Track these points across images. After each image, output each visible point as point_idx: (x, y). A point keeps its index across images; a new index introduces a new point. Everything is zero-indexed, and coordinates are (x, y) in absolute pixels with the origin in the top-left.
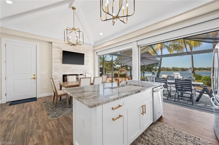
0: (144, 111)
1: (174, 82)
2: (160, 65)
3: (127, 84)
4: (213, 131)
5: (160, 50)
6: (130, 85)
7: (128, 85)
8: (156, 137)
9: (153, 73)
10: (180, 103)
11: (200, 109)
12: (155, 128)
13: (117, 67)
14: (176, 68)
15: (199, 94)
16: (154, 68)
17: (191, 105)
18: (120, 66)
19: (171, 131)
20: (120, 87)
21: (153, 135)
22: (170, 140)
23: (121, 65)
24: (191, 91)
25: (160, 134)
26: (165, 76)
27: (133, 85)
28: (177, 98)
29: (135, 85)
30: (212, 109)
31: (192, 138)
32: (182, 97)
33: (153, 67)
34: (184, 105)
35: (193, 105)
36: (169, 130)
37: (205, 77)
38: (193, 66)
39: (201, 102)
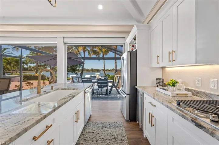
0: (78, 118)
1: (97, 81)
2: (83, 66)
3: (52, 89)
4: (121, 112)
5: (83, 53)
6: (57, 90)
7: (55, 90)
8: (89, 139)
9: (76, 74)
10: (101, 97)
11: (112, 99)
12: (87, 130)
13: (30, 66)
14: (94, 69)
15: (110, 88)
16: (78, 69)
17: (107, 97)
18: (35, 64)
19: (99, 125)
20: (42, 95)
21: (87, 139)
22: (100, 135)
23: (37, 64)
24: (107, 87)
25: (92, 134)
26: (87, 76)
27: (62, 89)
28: (98, 94)
29: (65, 89)
30: (118, 97)
31: (113, 124)
32: (101, 92)
33: (77, 67)
34: (104, 99)
35: (108, 97)
36: (98, 125)
37: (111, 76)
38: (104, 68)
39: (112, 94)
